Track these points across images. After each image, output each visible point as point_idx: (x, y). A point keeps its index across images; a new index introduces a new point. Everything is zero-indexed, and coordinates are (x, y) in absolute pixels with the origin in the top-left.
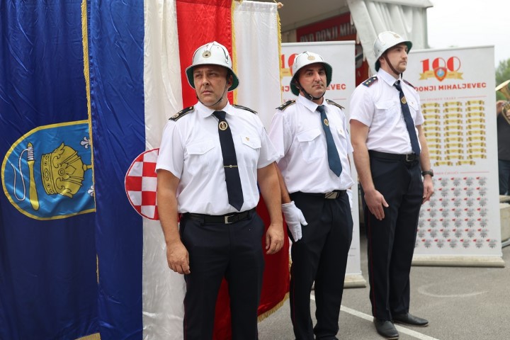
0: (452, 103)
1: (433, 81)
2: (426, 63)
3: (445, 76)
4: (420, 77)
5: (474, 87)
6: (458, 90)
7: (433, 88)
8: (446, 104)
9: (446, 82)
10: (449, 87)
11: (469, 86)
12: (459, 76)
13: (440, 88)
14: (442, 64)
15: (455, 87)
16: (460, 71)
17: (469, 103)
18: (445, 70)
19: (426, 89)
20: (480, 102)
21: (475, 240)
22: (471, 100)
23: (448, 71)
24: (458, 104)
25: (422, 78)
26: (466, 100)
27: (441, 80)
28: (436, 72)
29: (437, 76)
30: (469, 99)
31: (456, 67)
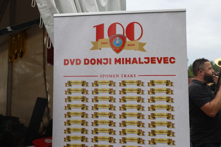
0: (132, 82)
1: (108, 52)
2: (99, 29)
3: (123, 46)
4: (92, 46)
5: (160, 62)
6: (139, 65)
7: (108, 61)
8: (124, 83)
9: (125, 54)
10: (128, 61)
11: (152, 60)
12: (141, 47)
13: (118, 61)
14: (119, 31)
15: (135, 61)
16: (141, 41)
17: (152, 83)
19: (99, 62)
20: (168, 83)
22: (155, 79)
23: (127, 40)
24: (139, 83)
25: (95, 48)
26: (149, 79)
27: (118, 51)
28: (111, 41)
29: (113, 46)
30: (153, 78)
31: (137, 35)
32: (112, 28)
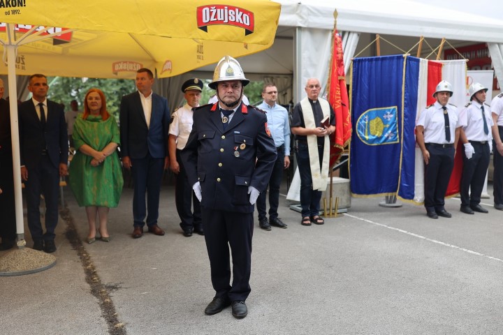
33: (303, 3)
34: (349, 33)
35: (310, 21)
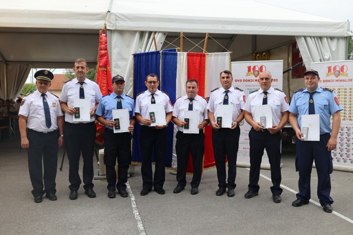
0: (342, 89)
1: (333, 77)
2: (329, 68)
3: (339, 75)
4: (326, 75)
6: (345, 82)
7: (333, 81)
8: (339, 89)
9: (340, 78)
10: (341, 81)
11: (351, 80)
12: (347, 75)
13: (337, 81)
14: (338, 69)
15: (344, 80)
16: (347, 73)
17: (351, 89)
18: (339, 72)
19: (329, 81)
21: (350, 159)
23: (341, 72)
24: (345, 89)
25: (327, 76)
27: (337, 77)
28: (334, 73)
29: (335, 75)
30: (351, 87)
31: (345, 70)
32: (335, 68)
33: (112, 11)
34: (155, 32)
35: (118, 24)
